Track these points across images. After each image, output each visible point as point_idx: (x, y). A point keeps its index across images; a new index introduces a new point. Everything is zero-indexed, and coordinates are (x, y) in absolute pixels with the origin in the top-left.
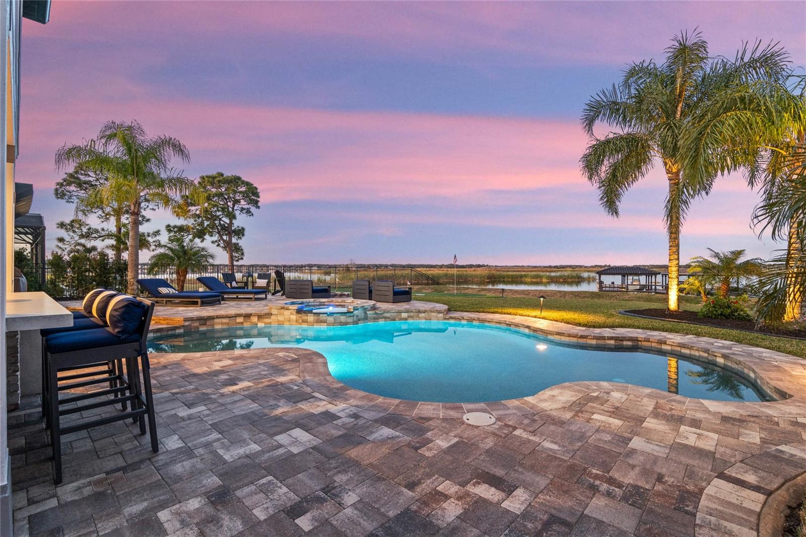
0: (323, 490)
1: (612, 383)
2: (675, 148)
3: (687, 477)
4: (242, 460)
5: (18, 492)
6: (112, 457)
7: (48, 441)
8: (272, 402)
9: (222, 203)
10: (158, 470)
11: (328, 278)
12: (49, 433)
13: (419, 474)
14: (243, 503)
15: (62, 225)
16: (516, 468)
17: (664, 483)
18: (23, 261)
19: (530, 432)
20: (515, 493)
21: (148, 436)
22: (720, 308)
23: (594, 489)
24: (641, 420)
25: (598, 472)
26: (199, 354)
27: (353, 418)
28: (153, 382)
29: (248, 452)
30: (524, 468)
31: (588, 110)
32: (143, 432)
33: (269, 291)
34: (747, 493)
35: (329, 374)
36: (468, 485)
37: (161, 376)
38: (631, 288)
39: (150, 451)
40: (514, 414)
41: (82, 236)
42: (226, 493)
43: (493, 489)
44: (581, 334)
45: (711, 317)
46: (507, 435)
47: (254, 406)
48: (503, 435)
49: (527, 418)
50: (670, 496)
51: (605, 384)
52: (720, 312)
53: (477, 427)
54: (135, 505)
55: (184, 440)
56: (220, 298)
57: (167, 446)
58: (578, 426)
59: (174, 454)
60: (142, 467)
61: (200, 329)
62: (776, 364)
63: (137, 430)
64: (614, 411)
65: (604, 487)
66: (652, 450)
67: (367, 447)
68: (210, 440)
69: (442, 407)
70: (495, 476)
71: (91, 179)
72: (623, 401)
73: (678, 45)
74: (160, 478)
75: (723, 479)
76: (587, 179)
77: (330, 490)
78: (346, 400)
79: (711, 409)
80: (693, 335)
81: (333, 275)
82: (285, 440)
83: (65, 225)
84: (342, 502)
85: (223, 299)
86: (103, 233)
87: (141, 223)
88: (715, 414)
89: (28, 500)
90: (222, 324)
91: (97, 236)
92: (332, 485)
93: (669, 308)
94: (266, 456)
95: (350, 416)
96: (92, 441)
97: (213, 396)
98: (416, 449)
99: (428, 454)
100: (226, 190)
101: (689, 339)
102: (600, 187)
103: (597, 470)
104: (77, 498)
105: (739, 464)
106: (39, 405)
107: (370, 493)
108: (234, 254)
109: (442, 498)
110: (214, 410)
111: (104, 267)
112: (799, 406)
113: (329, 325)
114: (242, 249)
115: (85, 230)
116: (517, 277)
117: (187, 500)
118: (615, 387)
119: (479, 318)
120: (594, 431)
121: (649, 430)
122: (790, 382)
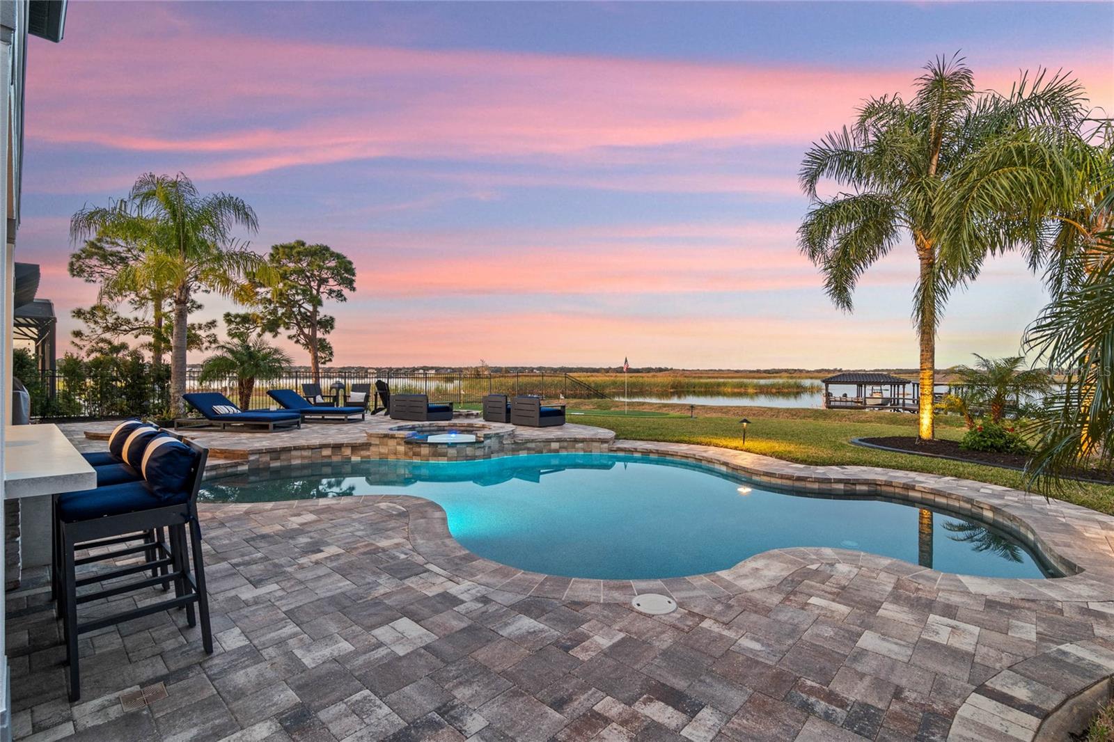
0: (438, 710)
1: (837, 550)
2: (929, 218)
3: (935, 691)
4: (328, 665)
5: (19, 714)
6: (148, 661)
7: (60, 637)
8: (370, 578)
9: (303, 283)
10: (212, 680)
11: (450, 386)
12: (61, 624)
13: (569, 686)
14: (329, 731)
15: (79, 313)
16: (702, 678)
17: (903, 700)
18: (24, 367)
19: (724, 623)
20: (699, 715)
21: (198, 629)
22: (990, 437)
23: (807, 709)
24: (875, 606)
25: (814, 684)
26: (269, 505)
27: (482, 602)
28: (205, 547)
29: (336, 654)
30: (713, 677)
31: (809, 162)
32: (192, 624)
33: (367, 409)
34: (1016, 714)
35: (450, 536)
36: (637, 704)
37: (217, 538)
38: (869, 402)
39: (202, 652)
40: (702, 596)
41: (107, 329)
42: (305, 716)
43: (670, 709)
44: (797, 474)
45: (978, 450)
46: (691, 628)
47: (345, 585)
48: (686, 629)
49: (719, 602)
50: (910, 720)
51: (828, 552)
52: (989, 443)
53: (651, 616)
54: (180, 732)
55: (248, 635)
56: (300, 420)
57: (224, 645)
58: (789, 614)
59: (234, 657)
60: (190, 675)
61: (271, 465)
62: (1064, 520)
63: (182, 621)
64: (839, 593)
65: (821, 706)
66: (889, 650)
67: (500, 646)
68: (283, 635)
69: (604, 585)
70: (674, 689)
71: (119, 249)
72: (852, 577)
73: (932, 75)
74: (216, 693)
75: (983, 695)
76: (807, 256)
77: (448, 711)
78: (473, 575)
79: (972, 589)
80: (952, 476)
81: (456, 382)
82: (388, 634)
83: (84, 314)
84: (464, 728)
85: (304, 421)
86: (137, 324)
87: (190, 311)
88: (977, 596)
89: (33, 726)
90: (303, 457)
91: (127, 328)
92: (450, 703)
93: (920, 437)
94: (361, 660)
95: (477, 600)
96: (121, 637)
97: (289, 569)
98: (567, 649)
99: (583, 656)
100: (308, 265)
101: (945, 483)
102: (825, 269)
103: (813, 681)
104: (100, 722)
105: (1006, 672)
106: (48, 582)
107: (502, 715)
108: (319, 354)
109: (602, 723)
110: (289, 591)
111: (138, 375)
112: (1092, 585)
113: (450, 459)
114: (330, 347)
115: (111, 320)
116: (712, 385)
117: (252, 725)
118: (843, 556)
119: (657, 450)
120: (811, 621)
121: (886, 621)
122: (1081, 548)
